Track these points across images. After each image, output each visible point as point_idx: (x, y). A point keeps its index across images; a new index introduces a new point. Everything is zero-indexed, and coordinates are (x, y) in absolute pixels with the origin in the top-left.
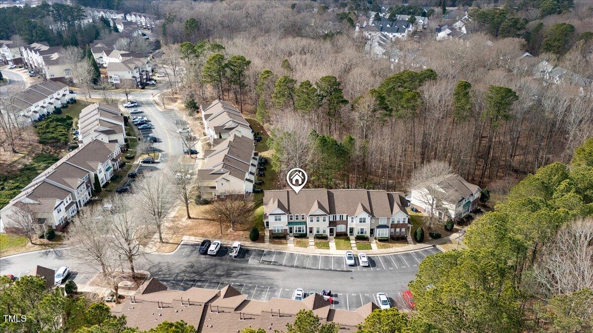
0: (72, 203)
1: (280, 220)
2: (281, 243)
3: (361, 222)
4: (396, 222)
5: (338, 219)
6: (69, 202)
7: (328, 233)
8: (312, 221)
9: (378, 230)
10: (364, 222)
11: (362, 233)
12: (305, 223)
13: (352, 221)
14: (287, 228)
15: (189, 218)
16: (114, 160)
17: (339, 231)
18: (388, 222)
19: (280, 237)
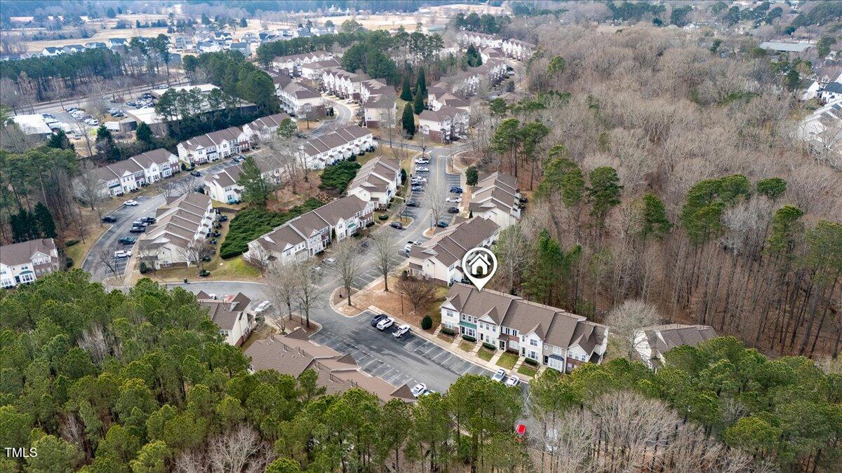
0: (304, 250)
1: (452, 316)
2: (448, 340)
3: (532, 344)
4: (574, 357)
5: (511, 333)
6: (302, 248)
7: (497, 345)
8: (482, 327)
9: (553, 359)
11: (533, 357)
12: (475, 327)
13: (523, 340)
14: (458, 326)
15: (387, 290)
16: (362, 218)
17: (511, 346)
18: (563, 354)
19: (449, 334)
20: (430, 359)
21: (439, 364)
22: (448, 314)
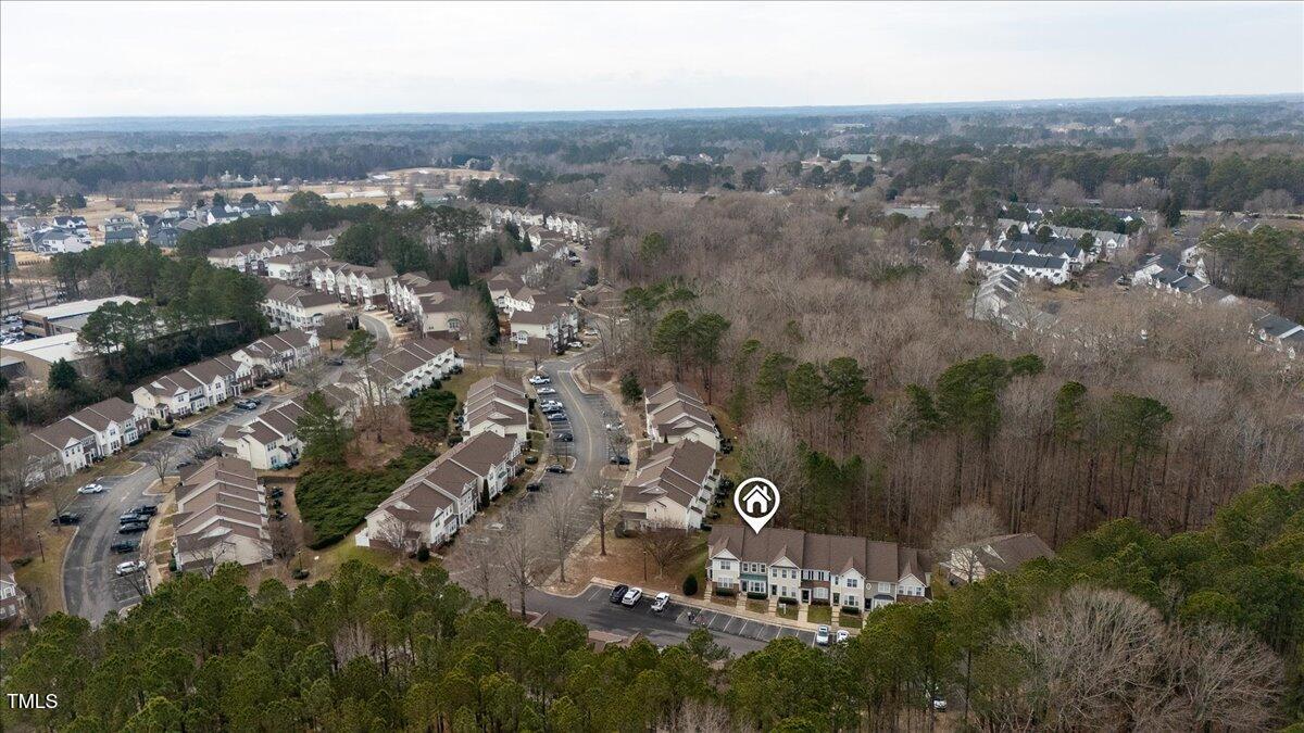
0: (452, 517)
1: (728, 568)
2: (729, 604)
3: (849, 585)
4: (905, 593)
5: (816, 578)
6: (450, 514)
7: (799, 597)
8: (775, 575)
9: (877, 601)
10: (855, 586)
11: (851, 603)
12: (766, 578)
13: (837, 583)
14: (738, 582)
15: (604, 553)
16: (510, 463)
17: (817, 596)
18: (892, 591)
19: (725, 594)
20: (720, 630)
21: (736, 634)
22: (723, 567)
